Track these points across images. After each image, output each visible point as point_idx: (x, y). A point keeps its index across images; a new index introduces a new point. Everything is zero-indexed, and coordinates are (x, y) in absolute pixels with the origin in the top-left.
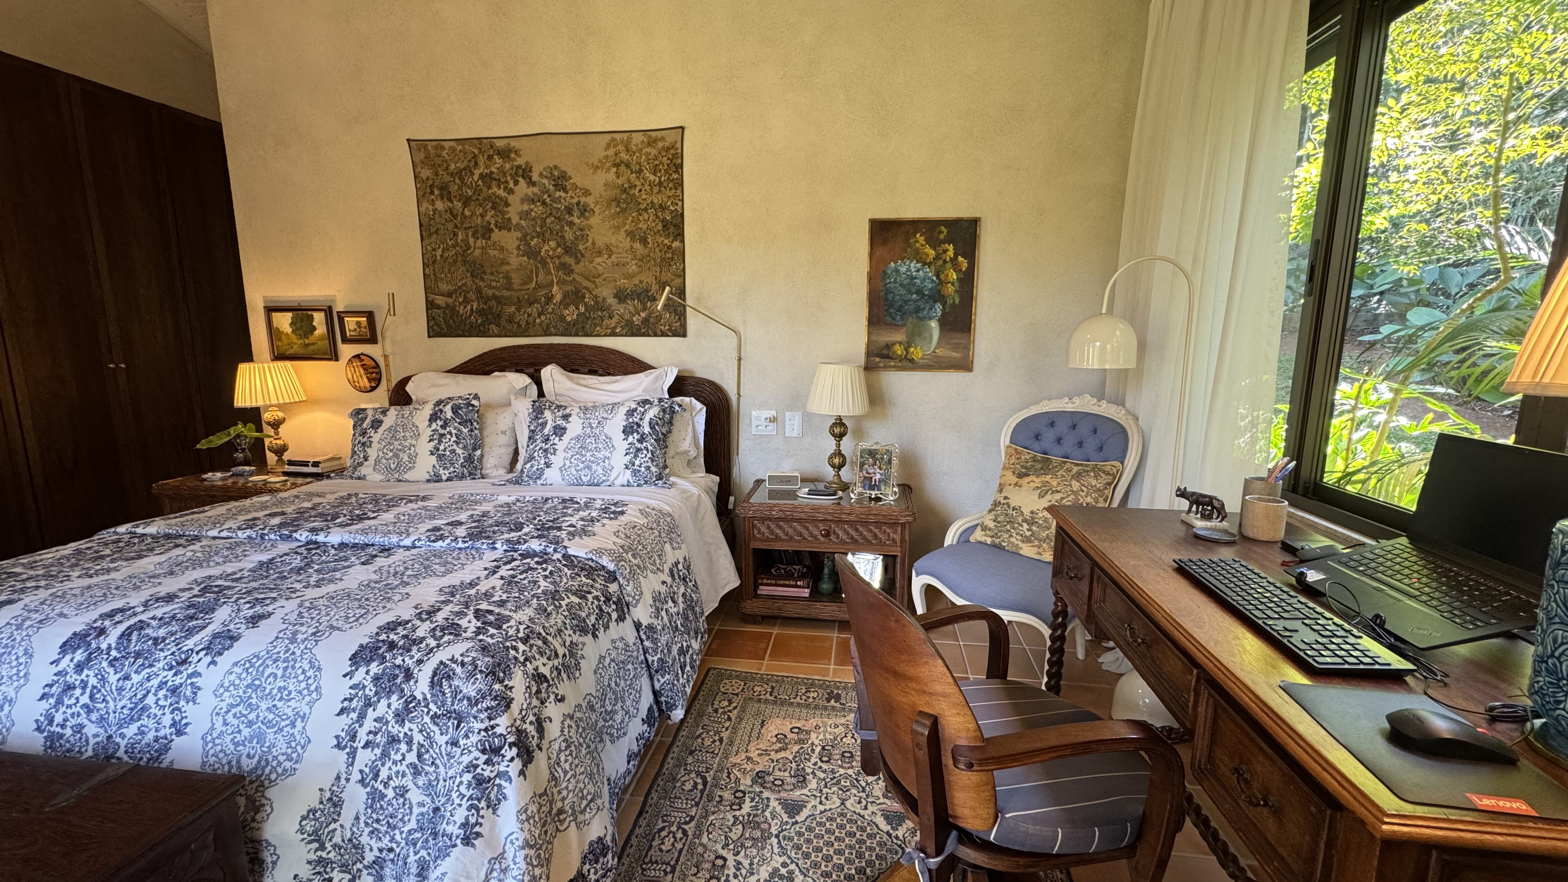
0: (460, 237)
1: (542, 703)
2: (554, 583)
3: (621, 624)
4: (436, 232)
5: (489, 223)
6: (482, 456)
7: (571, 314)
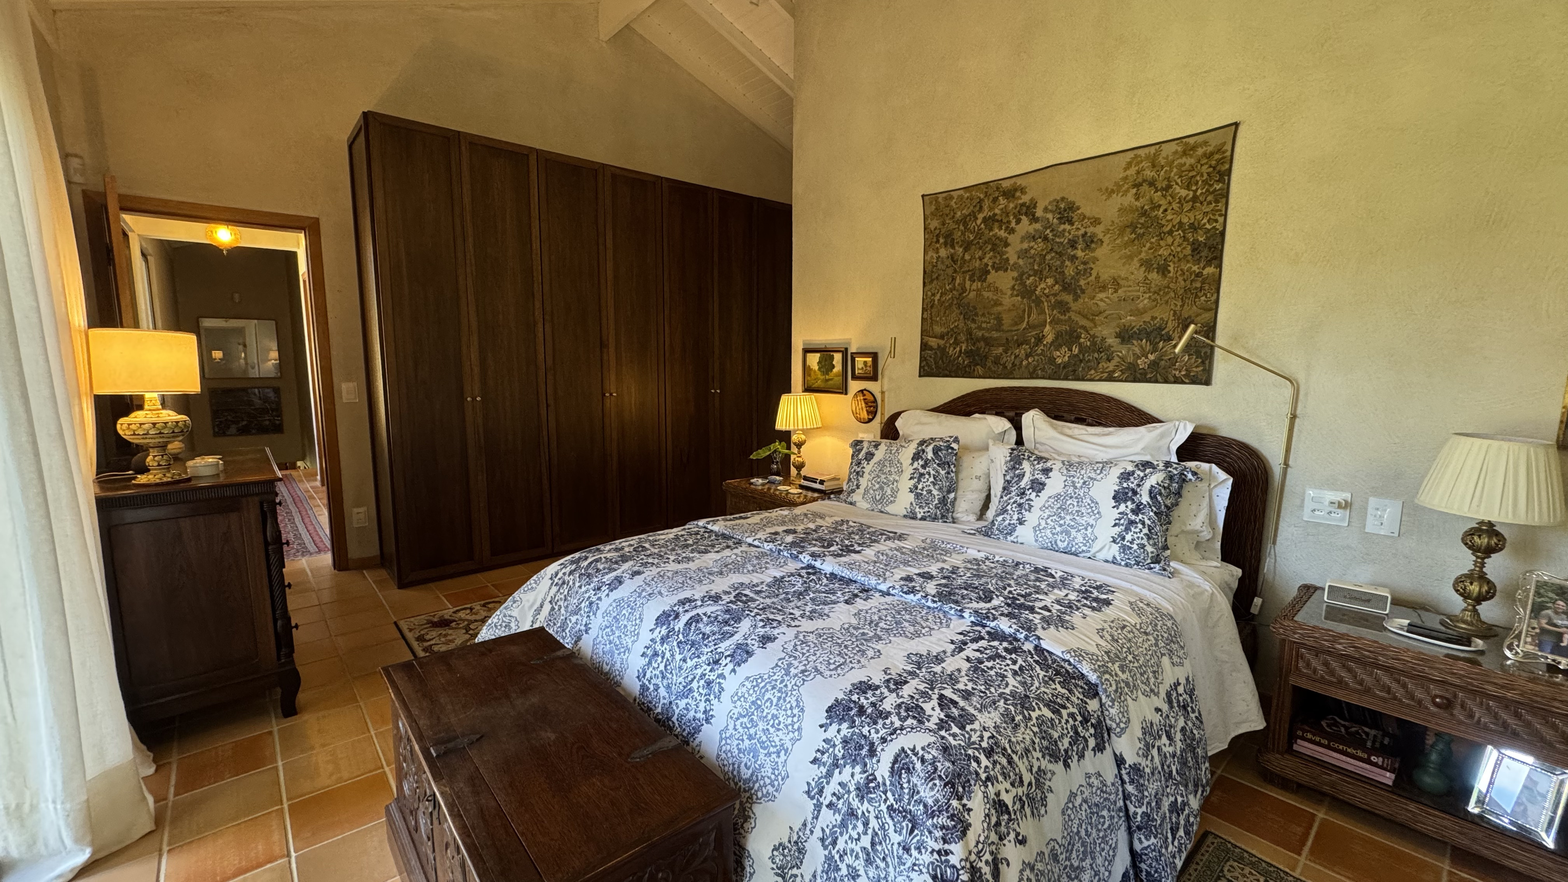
0: (958, 281)
1: (1001, 839)
2: (1023, 684)
3: (1099, 754)
4: (937, 278)
5: (987, 265)
6: (955, 499)
7: (1062, 356)
